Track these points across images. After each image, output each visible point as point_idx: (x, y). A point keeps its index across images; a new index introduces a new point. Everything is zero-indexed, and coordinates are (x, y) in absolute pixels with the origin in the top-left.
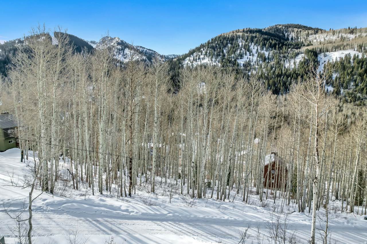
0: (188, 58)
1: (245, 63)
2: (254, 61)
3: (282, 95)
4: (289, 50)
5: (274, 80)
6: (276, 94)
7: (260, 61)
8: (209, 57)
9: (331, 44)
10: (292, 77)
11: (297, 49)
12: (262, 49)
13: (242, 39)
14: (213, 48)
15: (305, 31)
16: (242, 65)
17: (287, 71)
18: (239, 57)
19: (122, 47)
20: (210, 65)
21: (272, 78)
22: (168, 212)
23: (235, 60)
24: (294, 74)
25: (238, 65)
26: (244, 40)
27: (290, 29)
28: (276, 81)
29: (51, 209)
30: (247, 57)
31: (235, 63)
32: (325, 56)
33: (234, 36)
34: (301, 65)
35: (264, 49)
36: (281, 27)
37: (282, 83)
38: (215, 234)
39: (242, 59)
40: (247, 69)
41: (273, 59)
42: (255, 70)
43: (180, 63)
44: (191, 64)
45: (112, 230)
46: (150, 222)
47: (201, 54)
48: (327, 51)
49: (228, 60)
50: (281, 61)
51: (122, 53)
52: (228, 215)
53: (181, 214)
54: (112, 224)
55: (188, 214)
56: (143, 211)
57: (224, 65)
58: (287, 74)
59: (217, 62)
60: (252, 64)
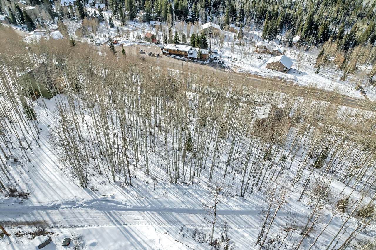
22: (149, 204)
29: (87, 206)
38: (170, 221)
45: (117, 221)
46: (137, 212)
52: (185, 204)
53: (156, 205)
54: (116, 215)
55: (160, 205)
56: (135, 205)
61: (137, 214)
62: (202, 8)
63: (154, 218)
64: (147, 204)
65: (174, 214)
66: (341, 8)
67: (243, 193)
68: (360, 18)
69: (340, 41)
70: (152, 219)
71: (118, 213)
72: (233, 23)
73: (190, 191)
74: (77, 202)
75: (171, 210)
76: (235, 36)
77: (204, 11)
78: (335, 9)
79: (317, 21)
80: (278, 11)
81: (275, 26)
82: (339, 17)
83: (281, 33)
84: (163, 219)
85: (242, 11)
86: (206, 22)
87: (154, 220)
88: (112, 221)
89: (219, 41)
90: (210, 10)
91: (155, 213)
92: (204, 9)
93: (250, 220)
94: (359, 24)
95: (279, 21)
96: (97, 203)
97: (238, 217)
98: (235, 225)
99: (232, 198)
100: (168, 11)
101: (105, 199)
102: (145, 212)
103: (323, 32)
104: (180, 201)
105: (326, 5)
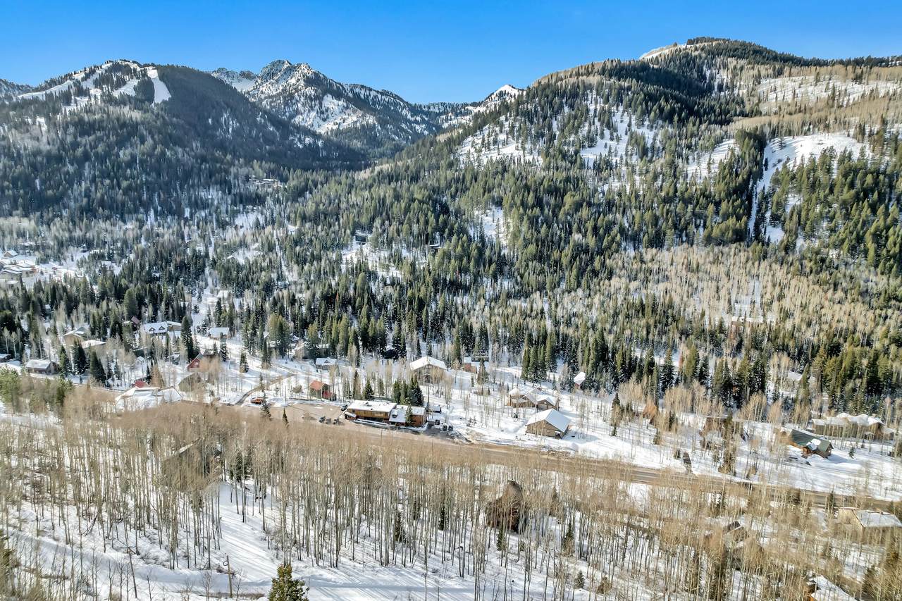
0: (470, 138)
1: (598, 160)
2: (620, 153)
3: (668, 250)
4: (703, 127)
5: (655, 211)
6: (656, 248)
7: (634, 156)
8: (518, 139)
9: (801, 115)
11: (722, 123)
12: (641, 124)
13: (598, 94)
14: (529, 116)
15: (753, 68)
16: (591, 165)
17: (687, 190)
18: (586, 144)
19: (316, 91)
20: (519, 160)
21: (653, 204)
23: (577, 152)
24: (701, 195)
25: (582, 166)
26: (602, 97)
27: (719, 60)
28: (659, 213)
30: (604, 142)
31: (576, 159)
32: (782, 146)
33: (578, 87)
34: (720, 172)
35: (646, 123)
36: (697, 53)
37: (671, 219)
39: (592, 149)
40: (602, 176)
41: (662, 153)
42: (619, 180)
43: (451, 151)
44: (476, 155)
47: (501, 132)
48: (790, 133)
49: (561, 152)
50: (679, 158)
51: (317, 107)
57: (550, 163)
58: (686, 195)
59: (535, 153)
60: (614, 161)
62: (410, 329)
66: (652, 322)
69: (649, 379)
72: (468, 356)
76: (472, 379)
77: (415, 336)
78: (643, 322)
79: (613, 346)
80: (546, 331)
81: (541, 357)
83: (553, 368)
85: (483, 332)
86: (419, 355)
89: (444, 389)
90: (425, 332)
92: (416, 332)
95: (548, 349)
100: (351, 339)
103: (623, 363)
105: (627, 316)
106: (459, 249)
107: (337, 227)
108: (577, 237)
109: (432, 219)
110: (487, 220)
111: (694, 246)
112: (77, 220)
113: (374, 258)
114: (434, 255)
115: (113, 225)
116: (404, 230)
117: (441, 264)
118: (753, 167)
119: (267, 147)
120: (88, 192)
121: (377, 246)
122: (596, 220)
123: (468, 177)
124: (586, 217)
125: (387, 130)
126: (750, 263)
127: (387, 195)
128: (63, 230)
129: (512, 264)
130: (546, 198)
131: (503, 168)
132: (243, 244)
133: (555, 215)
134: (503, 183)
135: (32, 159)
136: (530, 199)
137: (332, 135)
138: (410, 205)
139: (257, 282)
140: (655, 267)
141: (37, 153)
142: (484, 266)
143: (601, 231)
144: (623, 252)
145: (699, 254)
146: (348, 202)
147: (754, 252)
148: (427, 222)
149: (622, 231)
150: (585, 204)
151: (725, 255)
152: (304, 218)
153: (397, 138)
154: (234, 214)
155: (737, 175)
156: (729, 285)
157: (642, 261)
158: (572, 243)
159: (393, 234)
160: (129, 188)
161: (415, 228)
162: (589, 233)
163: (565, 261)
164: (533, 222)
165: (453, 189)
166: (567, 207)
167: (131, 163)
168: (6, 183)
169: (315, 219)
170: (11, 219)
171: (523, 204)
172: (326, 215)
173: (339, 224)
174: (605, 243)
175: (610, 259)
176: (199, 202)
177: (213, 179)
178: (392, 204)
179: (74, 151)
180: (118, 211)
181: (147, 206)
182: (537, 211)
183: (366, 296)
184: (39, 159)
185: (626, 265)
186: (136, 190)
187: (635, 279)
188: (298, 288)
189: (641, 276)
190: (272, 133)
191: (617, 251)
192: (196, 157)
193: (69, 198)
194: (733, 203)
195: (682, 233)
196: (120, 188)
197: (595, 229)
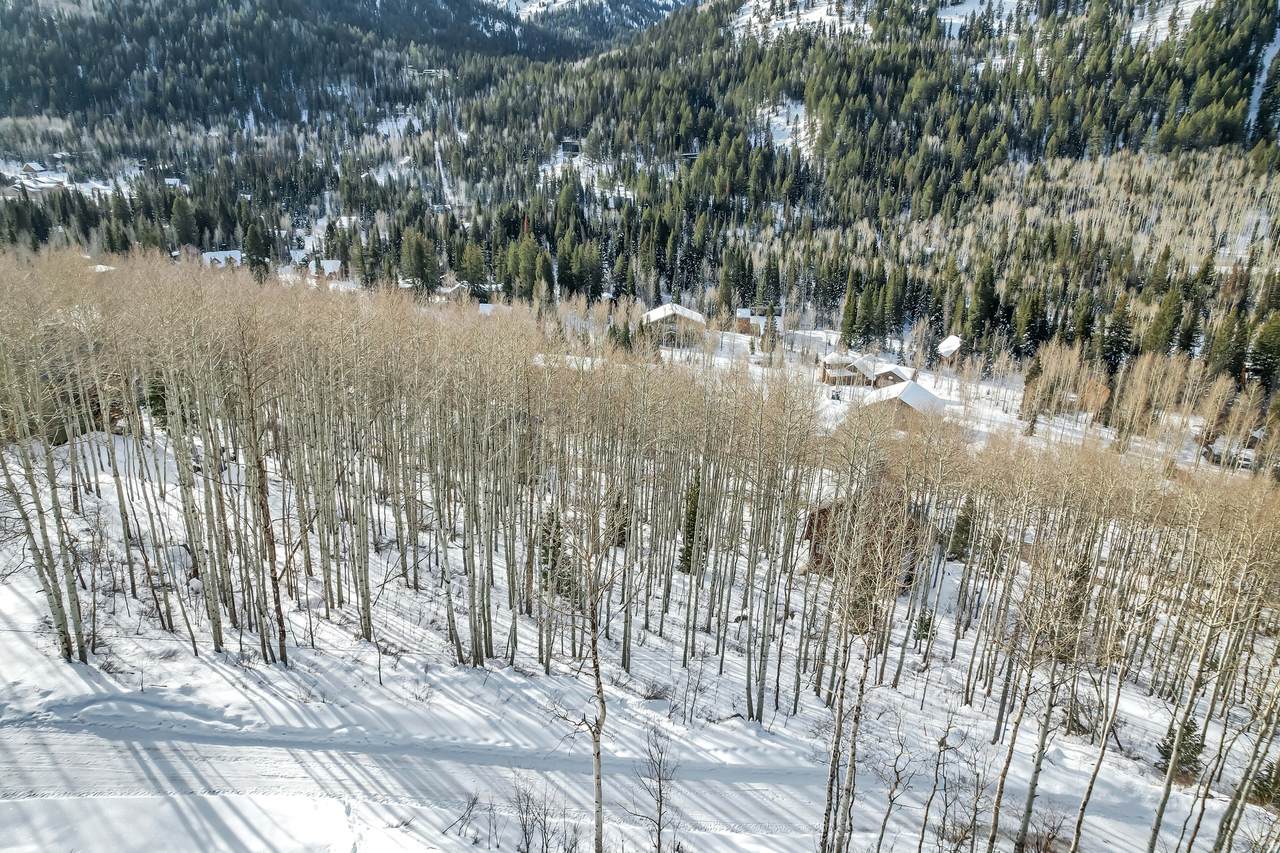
1: (968, 23)
2: (1006, 13)
3: (1093, 159)
5: (1070, 97)
6: (1070, 157)
7: (1032, 14)
10: (1150, 82)
16: (955, 33)
17: (1131, 60)
20: (833, 30)
21: (1066, 86)
22: (340, 724)
23: (931, 13)
24: (1157, 69)
25: (940, 33)
28: (1078, 100)
29: (57, 718)
31: (930, 24)
34: (1195, 30)
37: (1100, 110)
39: (957, 8)
40: (974, 50)
41: (1083, 6)
42: (1004, 54)
43: (720, 23)
44: (760, 27)
49: (904, 12)
50: (1116, 11)
52: (503, 734)
53: (373, 728)
54: (183, 758)
55: (391, 728)
56: (278, 722)
57: (885, 31)
58: (1130, 69)
59: (860, 18)
60: (996, 26)
61: (280, 757)
62: (646, 269)
63: (355, 774)
64: (331, 723)
65: (447, 765)
66: (1071, 265)
67: (755, 708)
68: (1133, 291)
69: (1086, 346)
70: (341, 775)
71: (196, 750)
72: (745, 307)
73: (533, 693)
74: (14, 705)
75: (433, 751)
76: (752, 344)
77: (652, 279)
78: (1055, 266)
79: (1007, 296)
80: (884, 271)
81: (877, 311)
82: (1071, 288)
83: (899, 332)
84: (394, 781)
85: (772, 273)
86: (658, 302)
87: (348, 783)
88: (154, 780)
89: (699, 356)
90: (670, 278)
91: (362, 757)
92: (653, 272)
93: (786, 802)
94: (1135, 306)
95: (889, 296)
96: (109, 709)
97: (737, 790)
98: (718, 818)
99: (713, 726)
100: (538, 271)
101: (150, 697)
102: (319, 754)
103: (1030, 322)
104: (484, 722)
105: (1027, 256)
106: (731, 153)
107: (533, 130)
108: (931, 141)
109: (686, 113)
110: (778, 121)
111: (1142, 151)
112: (134, 121)
113: (589, 171)
114: (689, 166)
115: (190, 130)
116: (641, 129)
117: (700, 177)
118: (1261, 18)
119: (435, 30)
120: (153, 83)
121: (596, 156)
122: (964, 114)
123: (748, 58)
124: (947, 110)
125: (620, 12)
126: (1250, 177)
127: (615, 82)
128: (112, 135)
129: (819, 182)
130: (878, 81)
131: (807, 40)
132: (385, 158)
133: (893, 109)
134: (804, 64)
135: (69, 31)
136: (852, 83)
137: (536, 20)
138: (651, 95)
139: (400, 205)
140: (1070, 186)
141: (76, 22)
142: (773, 183)
143: (974, 132)
144: (1011, 164)
145: (1149, 166)
146: (552, 94)
147: (1257, 159)
148: (678, 119)
149: (1010, 131)
150: (946, 88)
151: (1200, 167)
152: (482, 119)
153: (636, 25)
154: (376, 118)
155: (1230, 32)
156: (1211, 212)
157: (1046, 178)
158: (921, 153)
159: (623, 137)
160: (215, 75)
161: (659, 126)
162: (953, 135)
163: (910, 177)
164: (856, 119)
165: (722, 77)
166: (914, 95)
167: (220, 38)
168: (32, 68)
169: (500, 119)
170: (37, 119)
171: (839, 90)
172: (515, 114)
173: (537, 127)
174: (980, 150)
175: (988, 174)
176: (323, 98)
177: (345, 66)
178: (622, 95)
179: (132, 20)
180: (197, 111)
181: (243, 105)
182: (863, 100)
183: (572, 220)
184: (80, 31)
185: (1017, 183)
186: (224, 78)
187: (1033, 204)
188: (465, 213)
189: (1046, 200)
190: (445, 12)
191: (1000, 163)
192: (319, 34)
193: (126, 90)
194: (1219, 79)
195: (1120, 133)
196: (200, 76)
197: (963, 129)
